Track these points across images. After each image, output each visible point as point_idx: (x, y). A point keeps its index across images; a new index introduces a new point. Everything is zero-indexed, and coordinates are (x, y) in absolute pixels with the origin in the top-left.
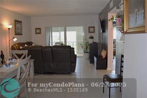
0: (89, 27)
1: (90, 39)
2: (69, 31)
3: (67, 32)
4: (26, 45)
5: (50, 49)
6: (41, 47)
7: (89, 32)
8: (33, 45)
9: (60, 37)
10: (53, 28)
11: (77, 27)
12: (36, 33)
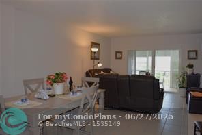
0: (189, 51)
1: (188, 69)
2: (159, 56)
3: (156, 58)
4: (102, 72)
5: (128, 79)
6: (118, 75)
7: (188, 58)
8: (111, 72)
9: (147, 63)
10: (137, 52)
11: (172, 51)
12: (116, 58)
